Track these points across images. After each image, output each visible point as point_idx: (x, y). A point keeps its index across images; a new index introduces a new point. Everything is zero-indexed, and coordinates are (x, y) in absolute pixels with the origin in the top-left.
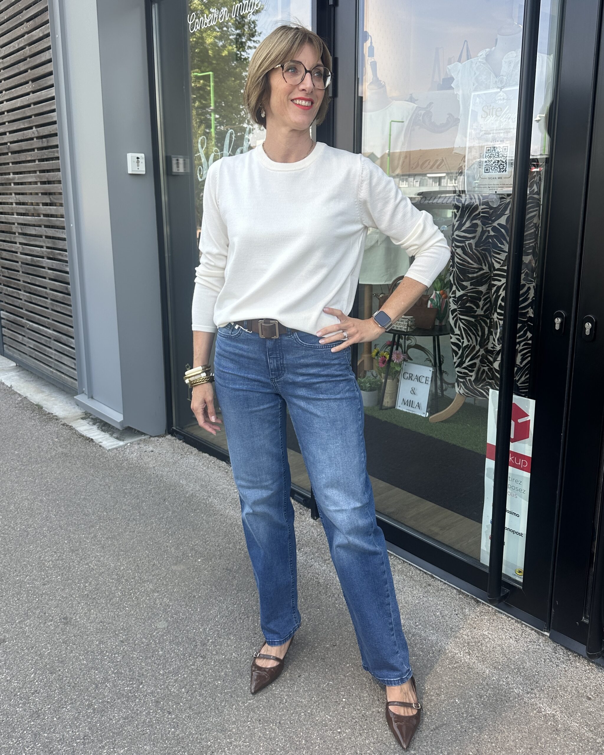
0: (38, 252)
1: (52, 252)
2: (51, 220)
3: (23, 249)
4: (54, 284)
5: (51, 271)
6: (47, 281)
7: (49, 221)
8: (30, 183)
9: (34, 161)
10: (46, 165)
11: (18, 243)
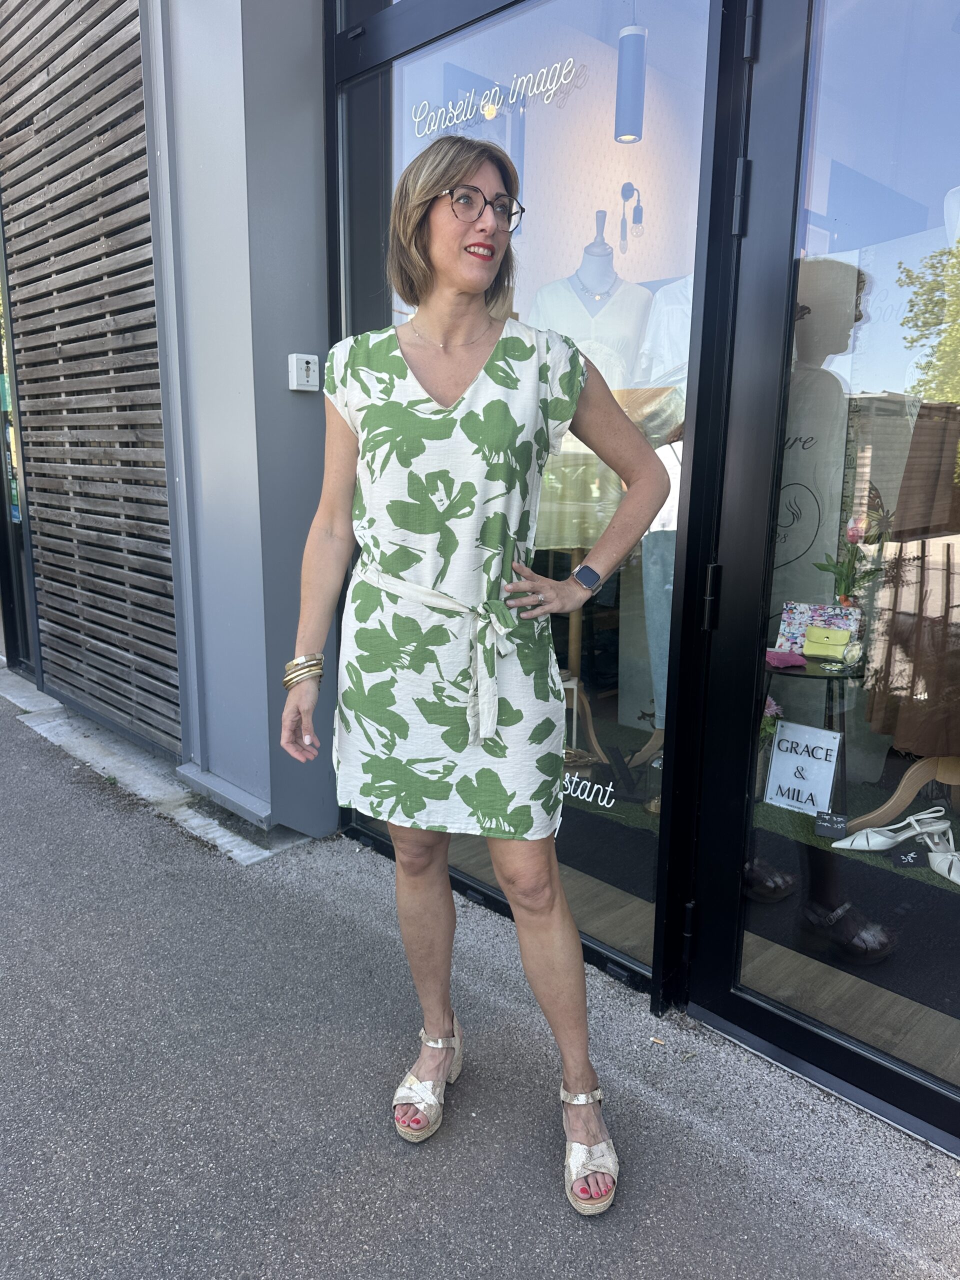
0: (111, 525)
1: (137, 525)
2: (137, 471)
3: (83, 518)
4: (139, 577)
5: (135, 557)
6: (126, 571)
7: (133, 472)
8: (98, 409)
9: (106, 372)
10: (129, 378)
11: (72, 510)
